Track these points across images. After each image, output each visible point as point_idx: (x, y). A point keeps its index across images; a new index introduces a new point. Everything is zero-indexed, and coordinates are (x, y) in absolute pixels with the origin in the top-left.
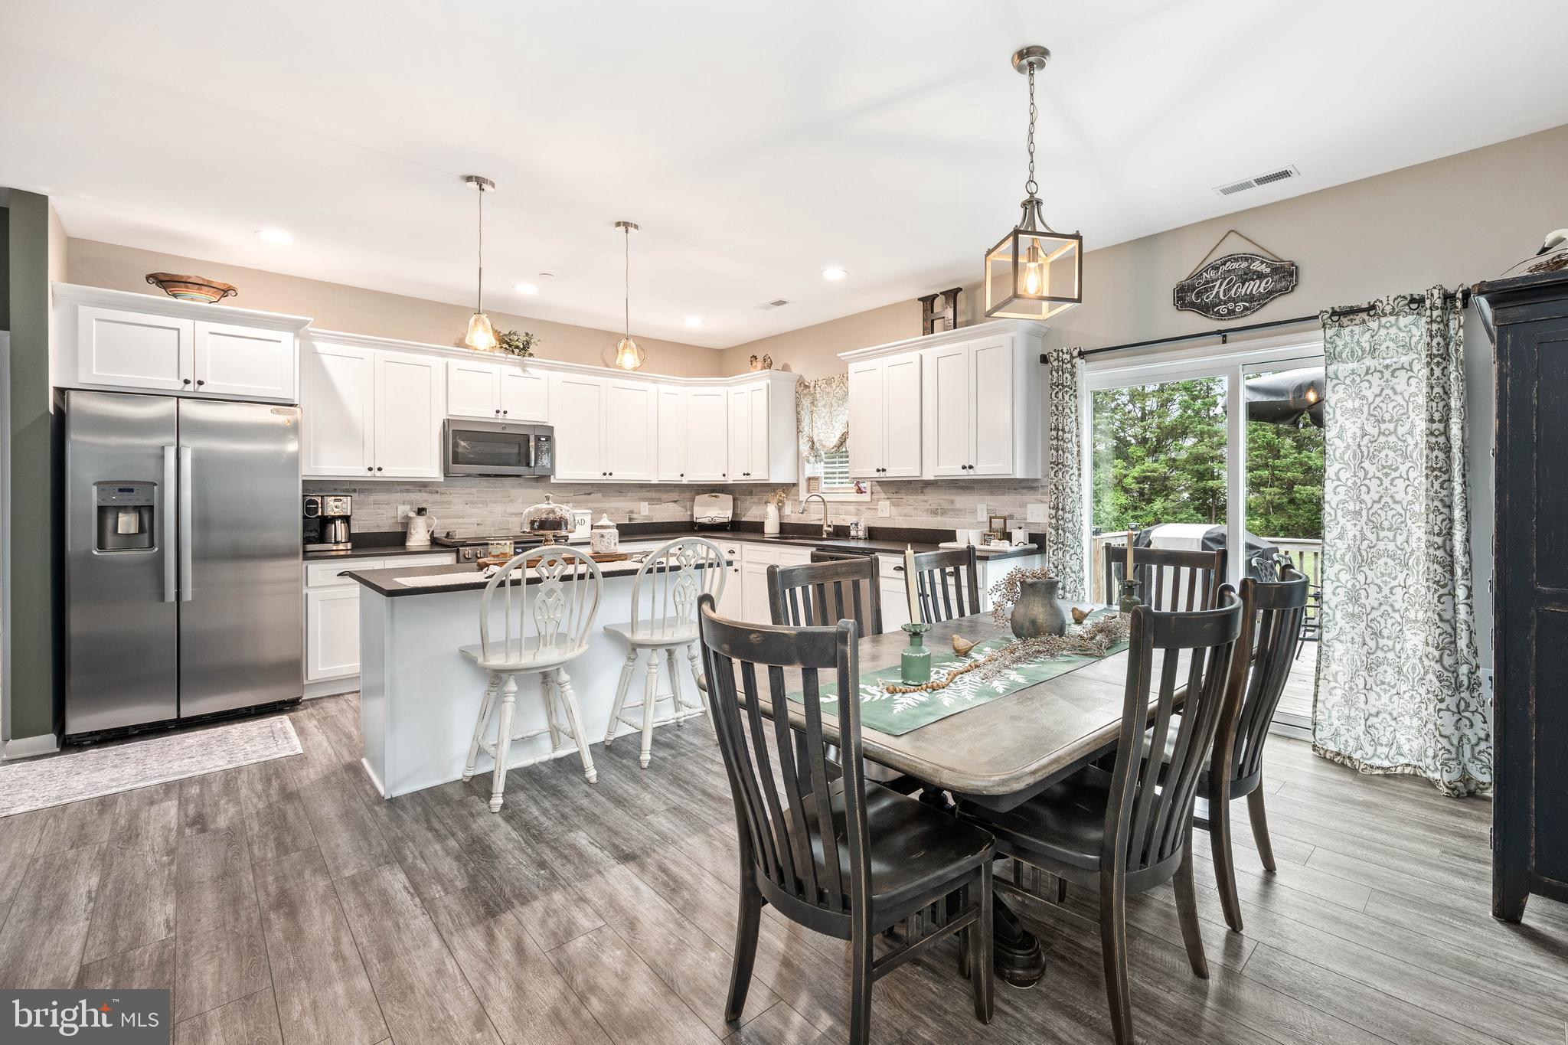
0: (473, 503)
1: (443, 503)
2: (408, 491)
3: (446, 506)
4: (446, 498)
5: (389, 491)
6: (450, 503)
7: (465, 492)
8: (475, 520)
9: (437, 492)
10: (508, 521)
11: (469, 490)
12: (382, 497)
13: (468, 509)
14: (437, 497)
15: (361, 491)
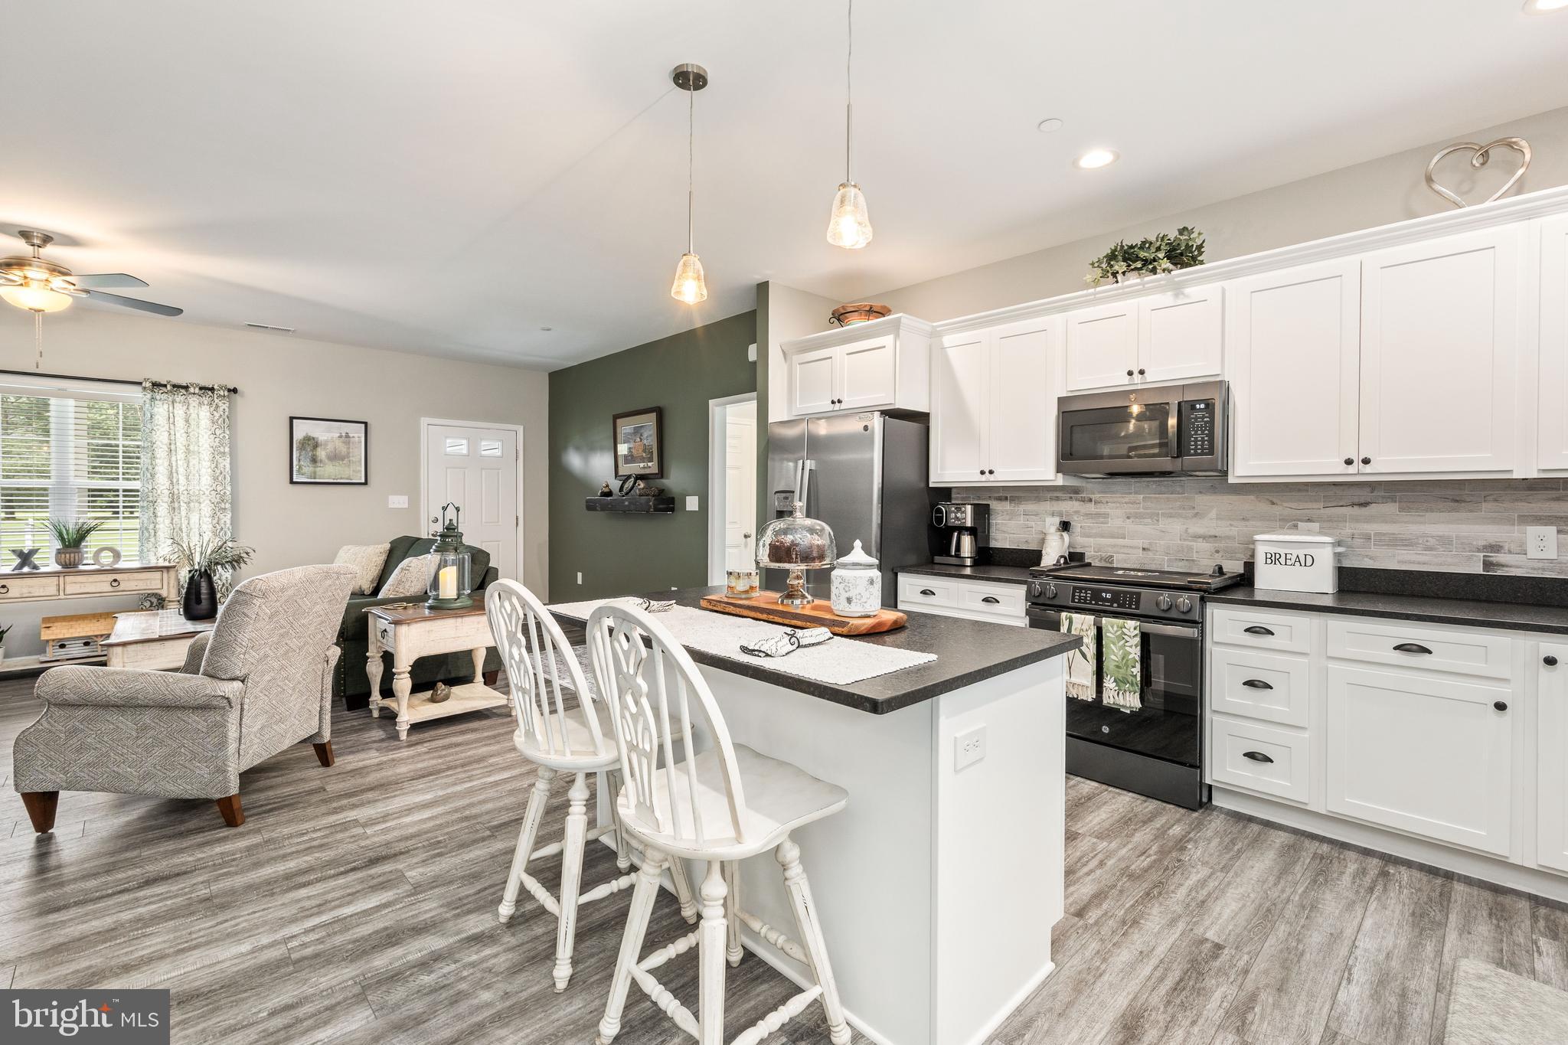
0: (1138, 516)
1: (1098, 515)
2: (1058, 499)
3: (1101, 520)
4: (1102, 509)
5: (1038, 499)
6: (1106, 515)
7: (1127, 500)
8: (1140, 543)
9: (1091, 500)
10: (1190, 549)
11: (1132, 497)
12: (1031, 507)
13: (1130, 526)
14: (1091, 508)
15: (1013, 499)
